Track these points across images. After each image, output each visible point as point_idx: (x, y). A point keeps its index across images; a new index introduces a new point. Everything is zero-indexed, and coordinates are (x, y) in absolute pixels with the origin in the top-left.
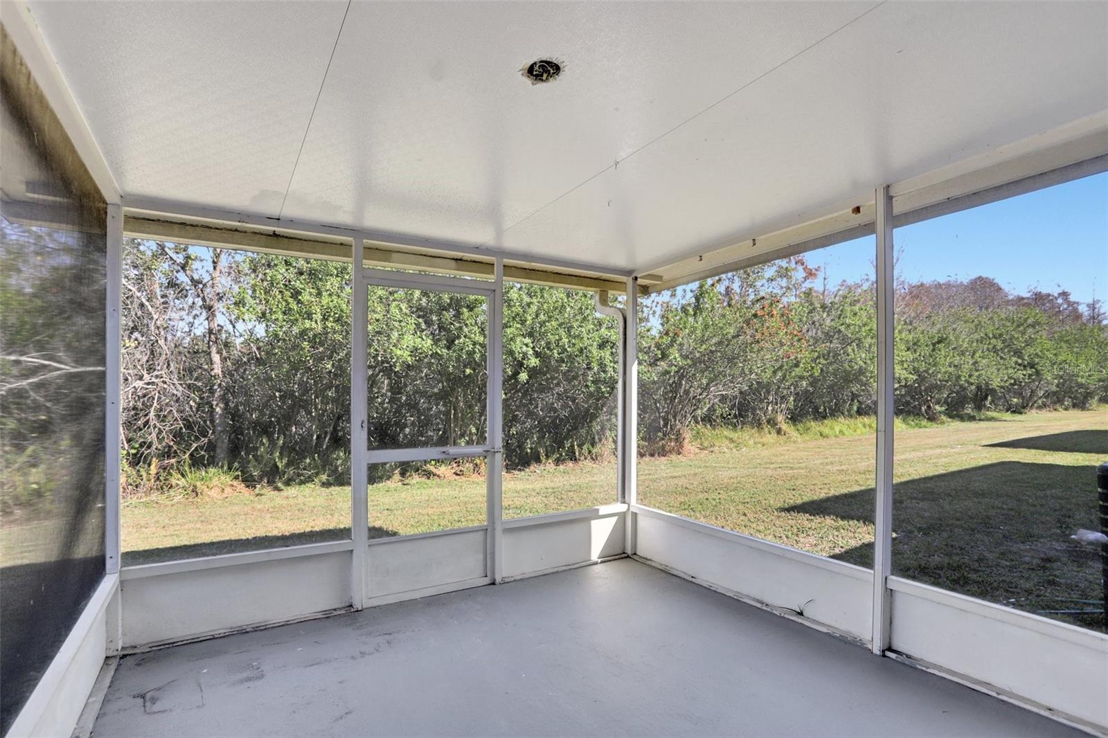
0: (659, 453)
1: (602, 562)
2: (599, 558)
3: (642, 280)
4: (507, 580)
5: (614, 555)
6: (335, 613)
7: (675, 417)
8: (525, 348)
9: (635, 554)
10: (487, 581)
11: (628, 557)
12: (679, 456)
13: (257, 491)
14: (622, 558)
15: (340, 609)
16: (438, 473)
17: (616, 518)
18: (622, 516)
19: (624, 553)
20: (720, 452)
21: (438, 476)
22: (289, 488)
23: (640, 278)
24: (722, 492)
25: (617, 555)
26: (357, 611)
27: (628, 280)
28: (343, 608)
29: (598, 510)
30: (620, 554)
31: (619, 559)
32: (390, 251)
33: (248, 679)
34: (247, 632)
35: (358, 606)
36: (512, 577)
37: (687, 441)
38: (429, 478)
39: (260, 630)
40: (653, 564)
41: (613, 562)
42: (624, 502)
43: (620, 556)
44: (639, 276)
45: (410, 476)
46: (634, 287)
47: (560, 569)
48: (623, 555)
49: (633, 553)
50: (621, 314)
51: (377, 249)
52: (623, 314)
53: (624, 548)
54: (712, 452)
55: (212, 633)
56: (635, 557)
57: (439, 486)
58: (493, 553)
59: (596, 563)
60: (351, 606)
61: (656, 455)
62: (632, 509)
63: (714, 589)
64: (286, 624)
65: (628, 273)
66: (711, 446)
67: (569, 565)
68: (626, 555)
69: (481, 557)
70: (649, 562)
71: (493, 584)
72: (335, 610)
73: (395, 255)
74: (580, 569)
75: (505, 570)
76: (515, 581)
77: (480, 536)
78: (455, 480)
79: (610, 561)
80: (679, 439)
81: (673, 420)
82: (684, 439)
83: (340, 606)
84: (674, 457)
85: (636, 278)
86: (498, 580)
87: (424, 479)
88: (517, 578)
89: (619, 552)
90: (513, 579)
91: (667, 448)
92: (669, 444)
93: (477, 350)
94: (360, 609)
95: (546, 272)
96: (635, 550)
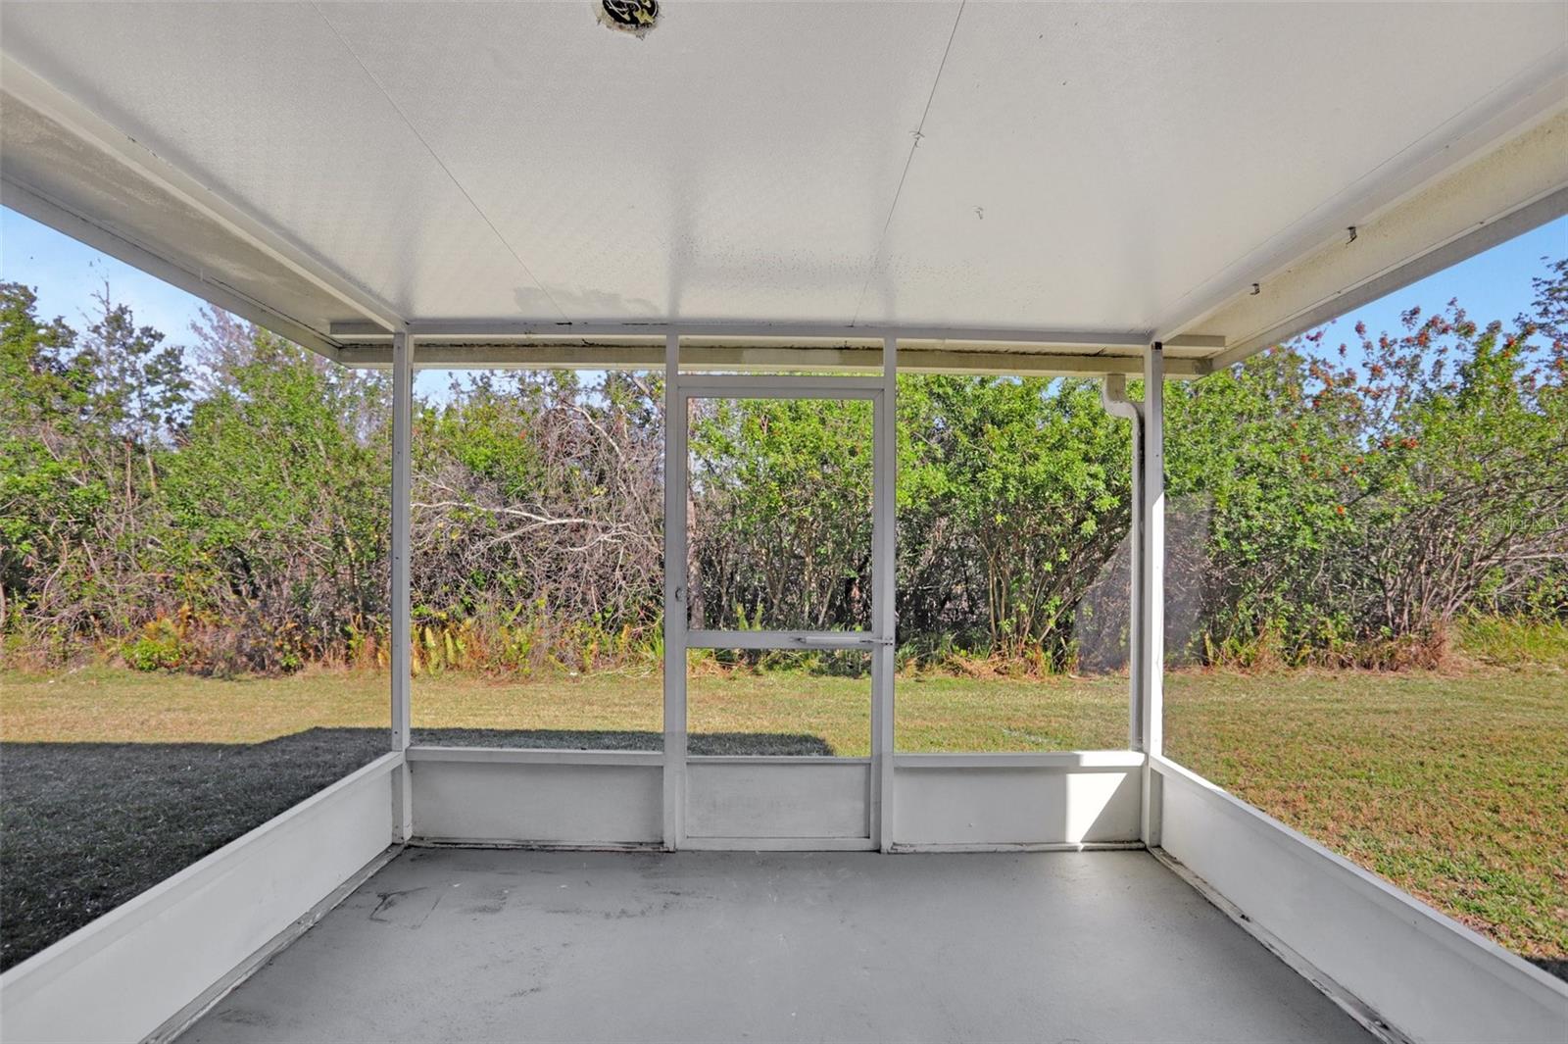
0: (1382, 664)
1: (1084, 850)
2: (1082, 842)
3: (1169, 347)
4: (900, 849)
5: (1116, 842)
6: (639, 849)
7: (1420, 599)
8: (1090, 482)
9: (1159, 846)
10: (868, 844)
11: (1145, 849)
12: (1431, 674)
13: (732, 673)
14: (1131, 850)
15: (647, 844)
16: (970, 668)
17: (1124, 775)
18: (1136, 776)
19: (1139, 841)
20: (1540, 674)
21: (970, 673)
22: (770, 673)
23: (1167, 344)
24: (1471, 754)
25: (1120, 842)
26: (668, 852)
27: (1145, 350)
28: (653, 843)
29: (1078, 756)
30: (1130, 842)
31: (1124, 849)
32: (740, 347)
33: (484, 910)
34: (532, 850)
35: (669, 845)
36: (911, 846)
37: (1448, 646)
38: (956, 675)
39: (548, 851)
40: (1181, 872)
41: (1108, 853)
42: (1140, 750)
43: (1127, 845)
44: (1163, 339)
45: (930, 669)
46: (1154, 362)
47: (1000, 848)
48: (1135, 845)
49: (1155, 844)
50: (1134, 412)
51: (721, 347)
52: (1138, 412)
53: (1140, 831)
54: (1518, 670)
55: (497, 842)
56: (1155, 852)
57: (968, 688)
58: (879, 803)
59: (1074, 850)
60: (662, 843)
61: (1376, 666)
62: (1152, 765)
63: (1278, 954)
64: (577, 850)
65: (1143, 337)
66: (1517, 659)
67: (1021, 844)
68: (1141, 845)
69: (860, 805)
70: (1174, 867)
71: (879, 851)
72: (641, 844)
73: (746, 354)
74: (1042, 854)
75: (896, 831)
76: (915, 853)
77: (860, 771)
78: (995, 681)
79: (1104, 850)
80: (1431, 642)
81: (1415, 604)
82: (1442, 641)
83: (648, 840)
84: (1416, 673)
85: (1158, 346)
86: (886, 845)
87: (950, 676)
88: (919, 849)
89: (1129, 838)
90: (912, 850)
91: (1400, 656)
92: (1404, 648)
93: (1010, 487)
94: (671, 849)
95: (995, 352)
96: (1160, 840)
